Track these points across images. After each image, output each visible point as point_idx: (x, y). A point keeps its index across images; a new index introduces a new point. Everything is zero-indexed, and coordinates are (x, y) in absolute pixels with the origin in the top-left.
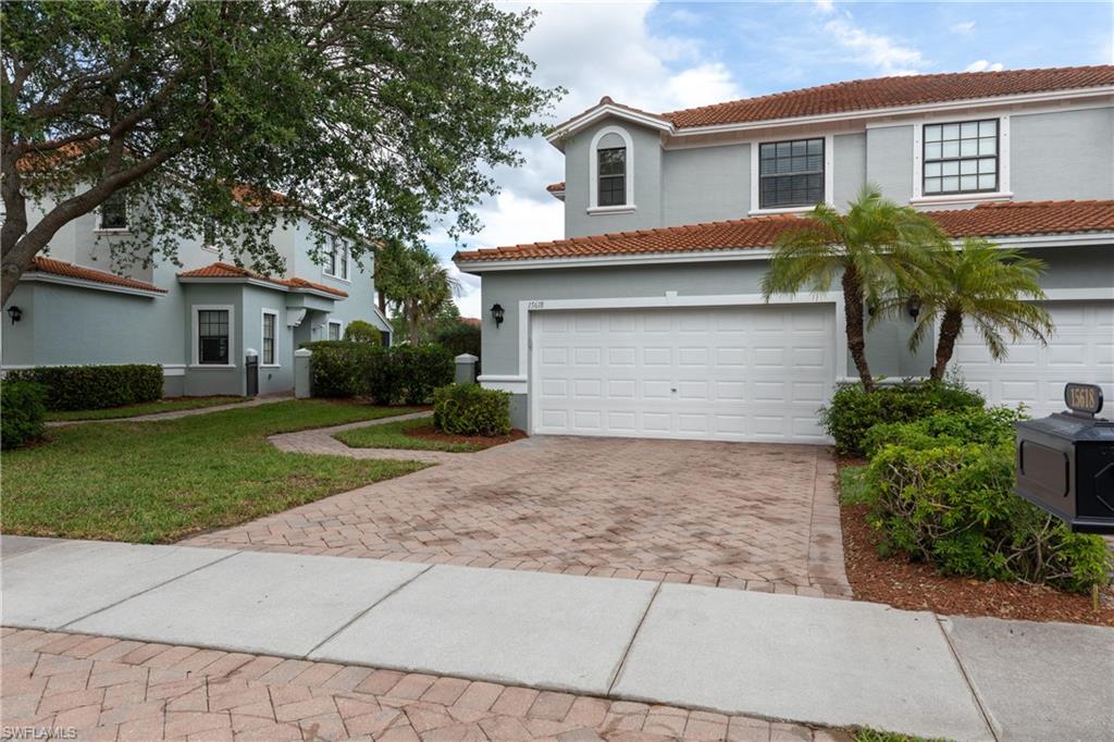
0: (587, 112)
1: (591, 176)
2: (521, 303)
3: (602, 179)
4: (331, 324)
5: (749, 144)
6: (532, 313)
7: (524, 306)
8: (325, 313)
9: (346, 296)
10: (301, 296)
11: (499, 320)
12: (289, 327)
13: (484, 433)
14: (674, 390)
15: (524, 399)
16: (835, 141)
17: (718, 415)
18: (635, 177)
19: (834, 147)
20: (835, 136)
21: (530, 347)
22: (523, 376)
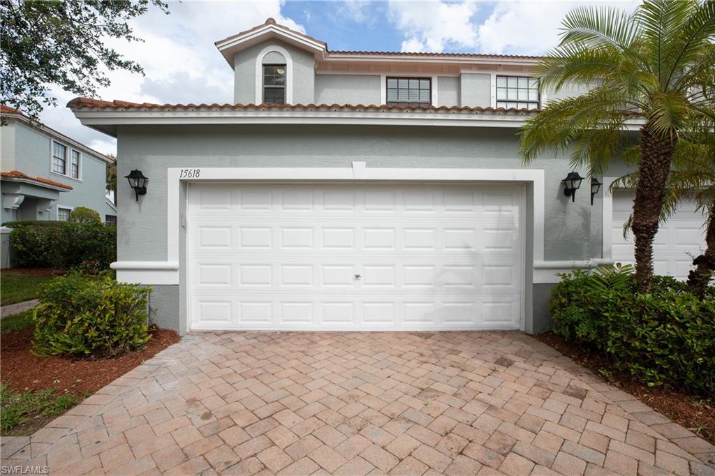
0: (254, 29)
1: (257, 85)
2: (171, 170)
3: (266, 88)
4: (60, 209)
5: (380, 76)
6: (186, 185)
7: (174, 175)
8: (50, 200)
9: (72, 189)
10: (18, 184)
11: (140, 192)
12: (7, 210)
13: (100, 352)
14: (357, 276)
15: (174, 293)
16: (438, 80)
17: (404, 302)
18: (294, 89)
19: (438, 85)
20: (438, 77)
21: (183, 226)
22: (173, 262)
